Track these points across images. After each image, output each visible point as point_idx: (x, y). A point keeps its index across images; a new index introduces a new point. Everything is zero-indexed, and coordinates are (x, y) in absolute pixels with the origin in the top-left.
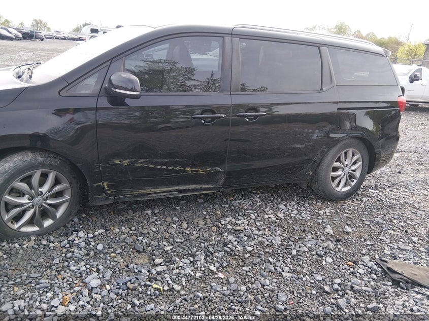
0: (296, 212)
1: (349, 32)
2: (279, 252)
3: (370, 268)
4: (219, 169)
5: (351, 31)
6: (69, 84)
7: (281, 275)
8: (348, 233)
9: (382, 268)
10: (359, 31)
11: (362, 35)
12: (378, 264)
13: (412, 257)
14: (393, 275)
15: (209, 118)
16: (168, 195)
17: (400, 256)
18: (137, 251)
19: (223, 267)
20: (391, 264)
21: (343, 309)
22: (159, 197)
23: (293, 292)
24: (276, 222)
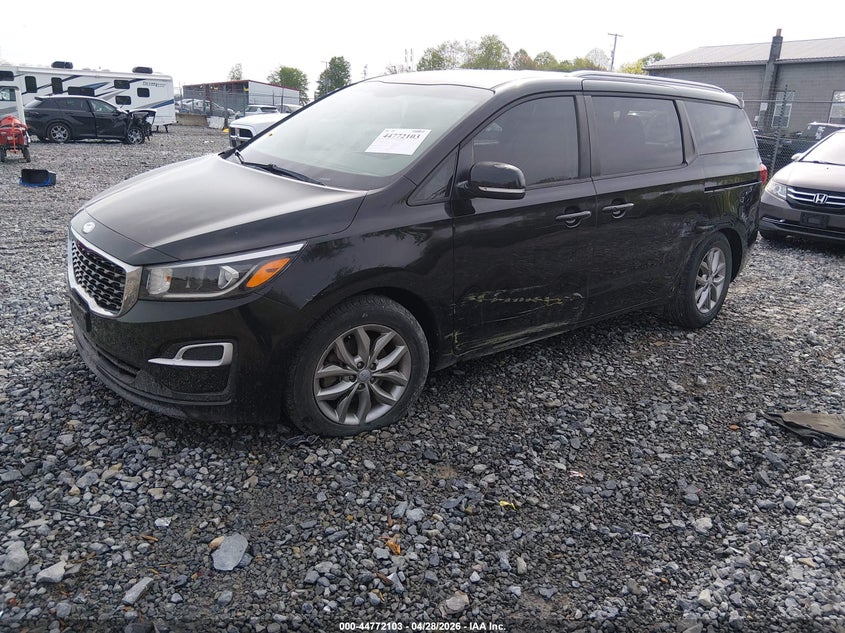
0: (610, 368)
1: (505, 55)
2: (631, 428)
3: (763, 428)
4: (578, 294)
5: (508, 53)
6: (418, 186)
7: (657, 458)
8: (702, 387)
9: (777, 425)
10: (522, 52)
11: (529, 58)
12: (769, 421)
13: (805, 405)
14: (799, 432)
15: (573, 218)
16: (512, 345)
17: (790, 406)
18: (433, 462)
19: (572, 463)
20: (787, 417)
21: (768, 485)
22: (502, 349)
23: (691, 476)
24: (594, 388)
